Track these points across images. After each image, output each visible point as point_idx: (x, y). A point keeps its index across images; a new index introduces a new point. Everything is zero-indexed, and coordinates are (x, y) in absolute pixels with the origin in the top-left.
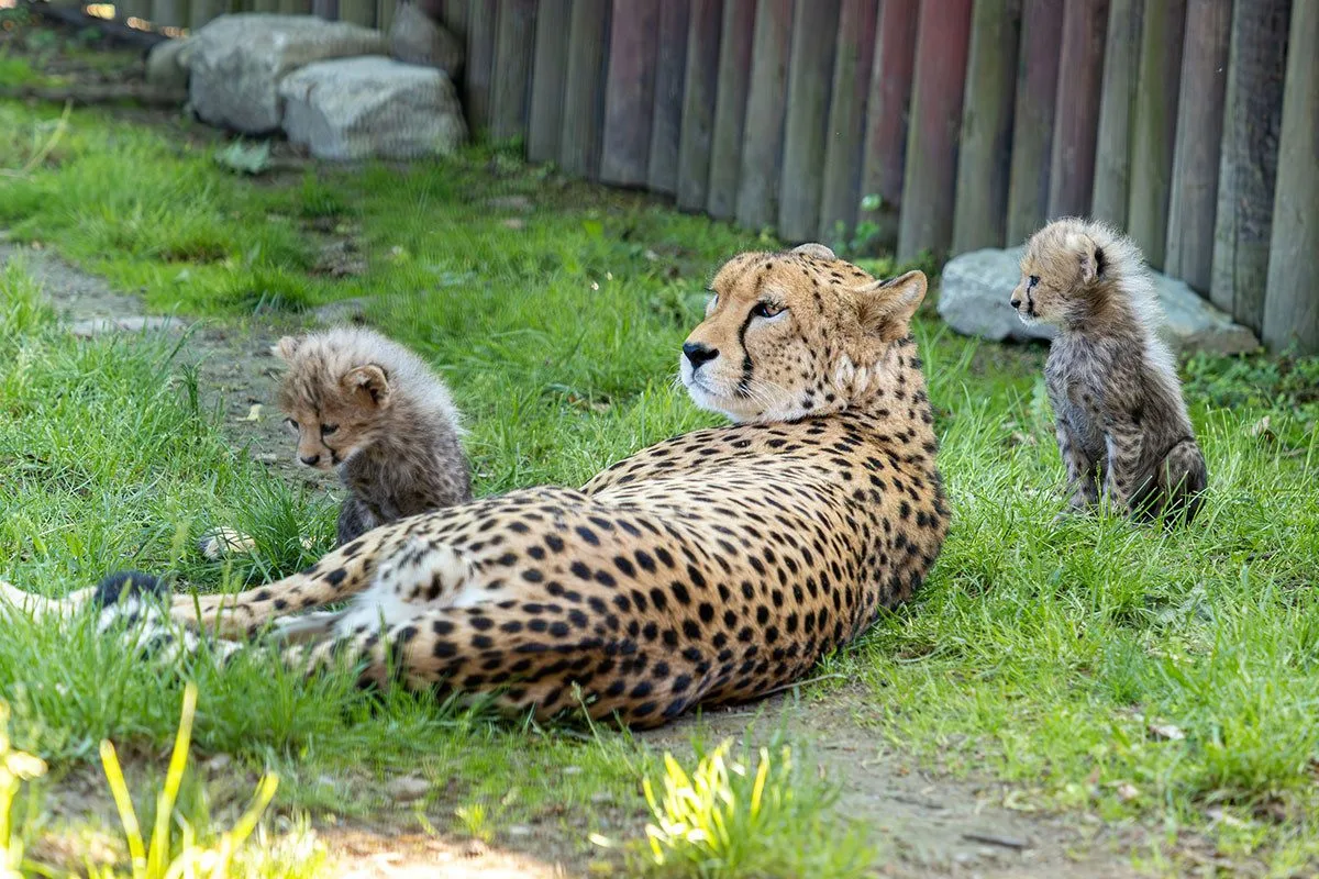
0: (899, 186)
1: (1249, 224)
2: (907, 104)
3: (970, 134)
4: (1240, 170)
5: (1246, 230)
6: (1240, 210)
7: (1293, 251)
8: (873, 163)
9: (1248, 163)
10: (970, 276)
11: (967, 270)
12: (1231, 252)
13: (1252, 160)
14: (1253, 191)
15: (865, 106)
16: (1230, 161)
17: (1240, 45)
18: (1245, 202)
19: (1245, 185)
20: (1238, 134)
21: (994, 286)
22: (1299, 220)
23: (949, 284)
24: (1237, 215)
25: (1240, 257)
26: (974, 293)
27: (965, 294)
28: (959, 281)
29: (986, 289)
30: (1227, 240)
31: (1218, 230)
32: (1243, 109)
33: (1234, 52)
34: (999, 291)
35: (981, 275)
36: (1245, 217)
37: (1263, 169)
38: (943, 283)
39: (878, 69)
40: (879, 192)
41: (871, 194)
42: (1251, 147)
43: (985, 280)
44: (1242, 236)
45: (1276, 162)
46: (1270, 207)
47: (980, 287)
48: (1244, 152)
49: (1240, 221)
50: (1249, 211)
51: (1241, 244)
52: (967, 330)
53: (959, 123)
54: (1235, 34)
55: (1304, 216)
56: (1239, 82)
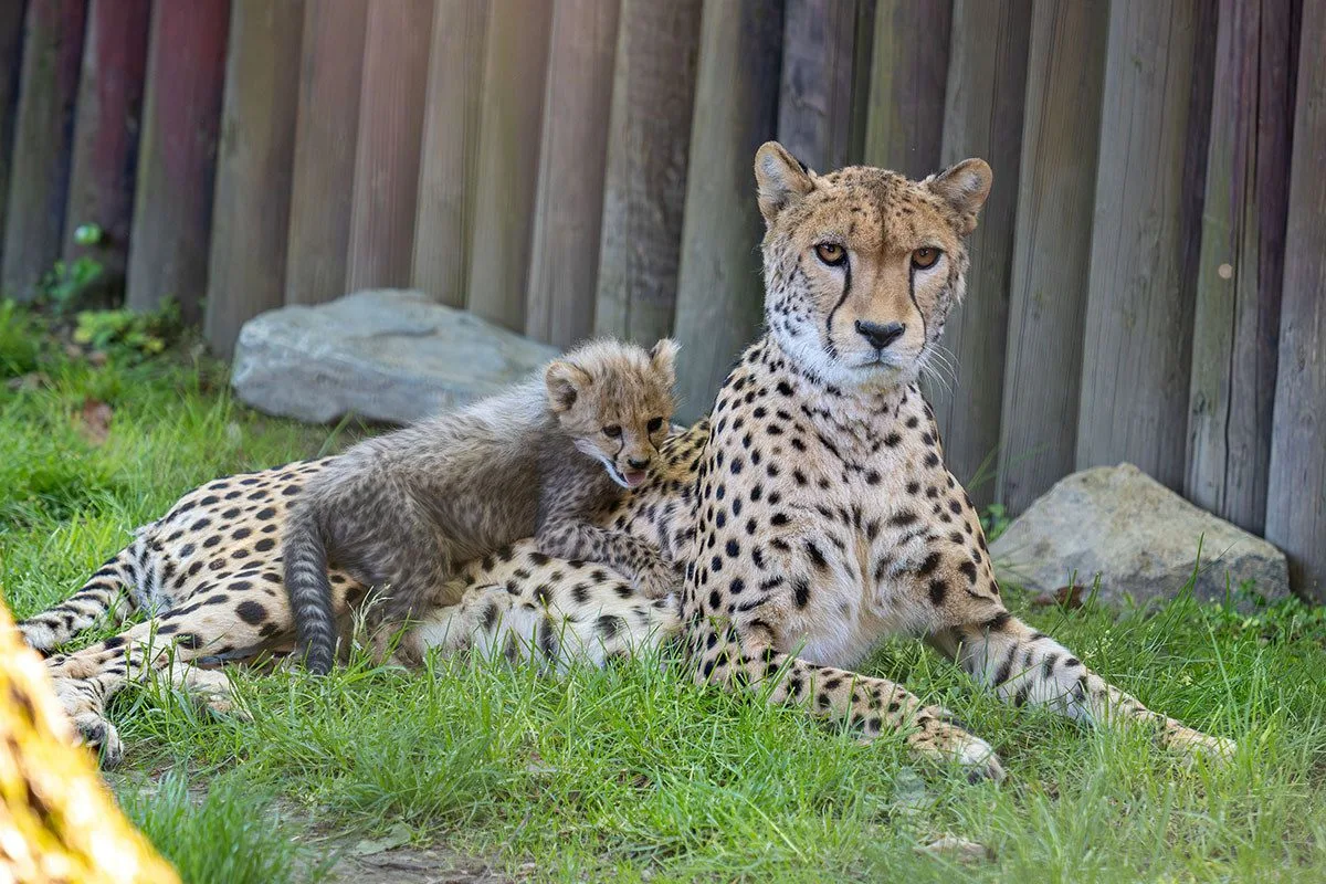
0: (127, 212)
1: (646, 277)
2: (136, 107)
3: (232, 148)
4: (633, 209)
5: (642, 284)
6: (634, 259)
7: (711, 312)
8: (87, 182)
9: (645, 202)
10: (280, 340)
11: (273, 333)
12: (622, 312)
13: (649, 195)
14: (650, 236)
15: (70, 107)
16: (620, 197)
17: (631, 53)
18: (641, 249)
19: (640, 227)
20: (631, 163)
21: (316, 354)
22: (718, 274)
23: (248, 350)
24: (629, 265)
25: (634, 319)
26: (286, 363)
27: (272, 363)
28: (263, 347)
29: (304, 358)
30: (616, 296)
31: (602, 284)
32: (637, 131)
33: (623, 60)
34: (323, 361)
35: (296, 341)
36: (641, 268)
37: (664, 208)
38: (238, 350)
39: (91, 60)
40: (94, 220)
41: (84, 222)
42: (649, 181)
43: (302, 346)
44: (636, 292)
45: (682, 200)
46: (677, 258)
47: (294, 355)
48: (638, 185)
49: (634, 272)
50: (646, 261)
51: (635, 301)
52: (275, 409)
53: (215, 134)
54: (624, 39)
55: (724, 268)
56: (630, 99)
